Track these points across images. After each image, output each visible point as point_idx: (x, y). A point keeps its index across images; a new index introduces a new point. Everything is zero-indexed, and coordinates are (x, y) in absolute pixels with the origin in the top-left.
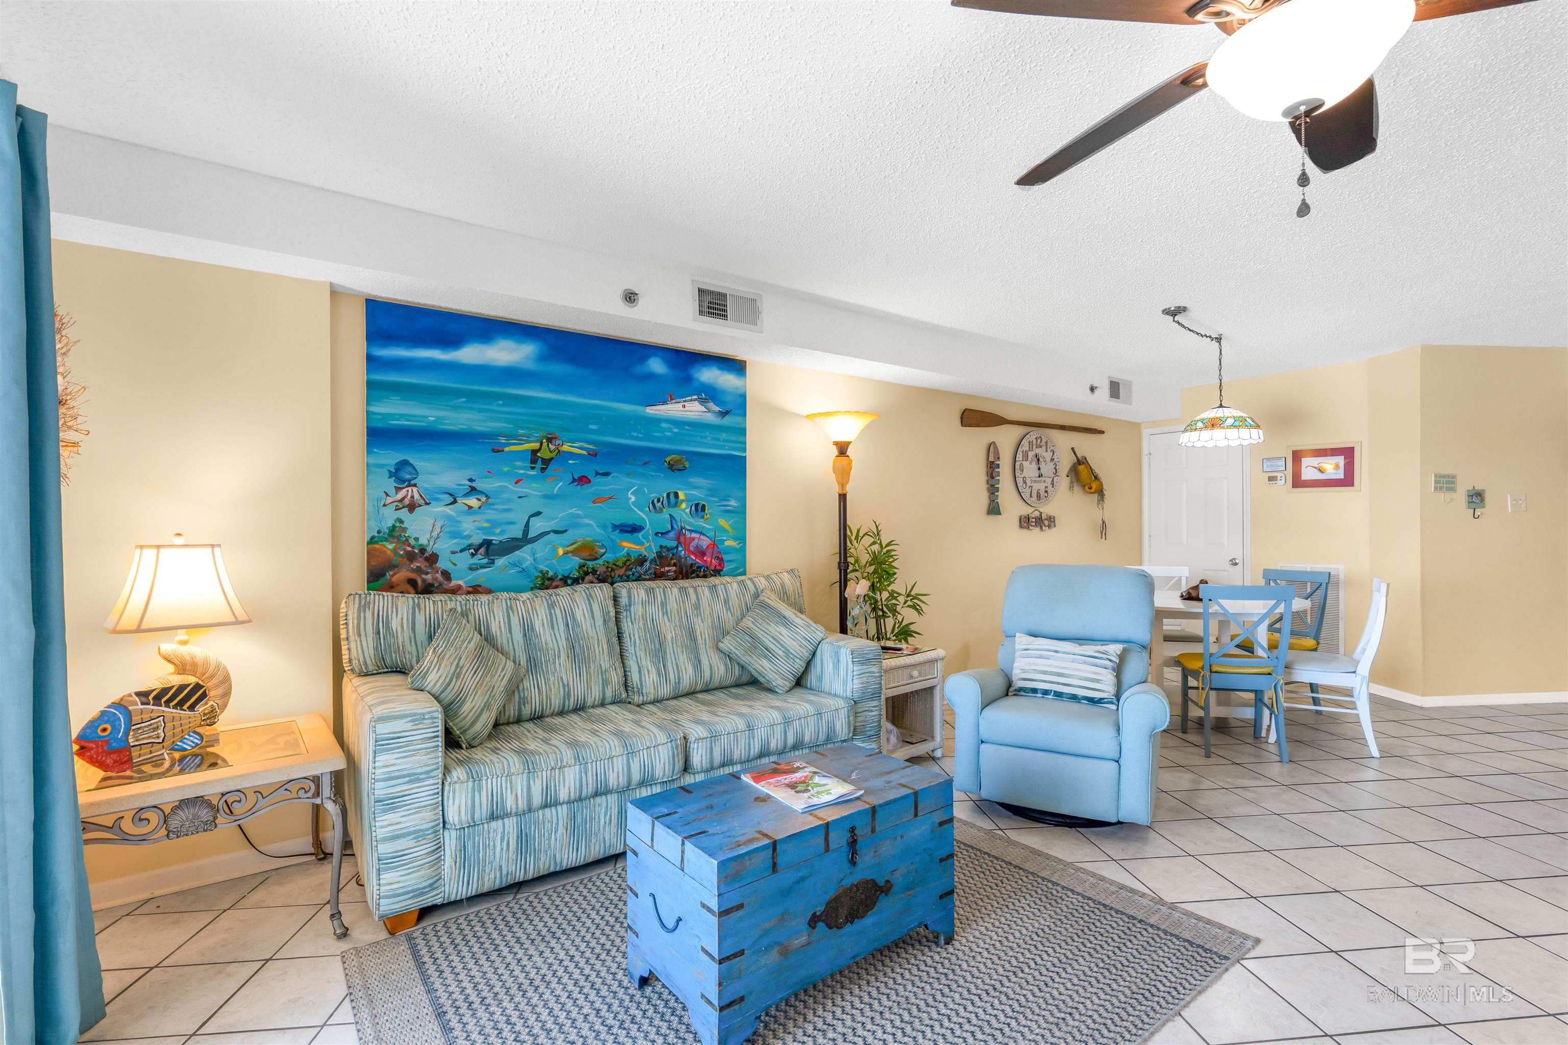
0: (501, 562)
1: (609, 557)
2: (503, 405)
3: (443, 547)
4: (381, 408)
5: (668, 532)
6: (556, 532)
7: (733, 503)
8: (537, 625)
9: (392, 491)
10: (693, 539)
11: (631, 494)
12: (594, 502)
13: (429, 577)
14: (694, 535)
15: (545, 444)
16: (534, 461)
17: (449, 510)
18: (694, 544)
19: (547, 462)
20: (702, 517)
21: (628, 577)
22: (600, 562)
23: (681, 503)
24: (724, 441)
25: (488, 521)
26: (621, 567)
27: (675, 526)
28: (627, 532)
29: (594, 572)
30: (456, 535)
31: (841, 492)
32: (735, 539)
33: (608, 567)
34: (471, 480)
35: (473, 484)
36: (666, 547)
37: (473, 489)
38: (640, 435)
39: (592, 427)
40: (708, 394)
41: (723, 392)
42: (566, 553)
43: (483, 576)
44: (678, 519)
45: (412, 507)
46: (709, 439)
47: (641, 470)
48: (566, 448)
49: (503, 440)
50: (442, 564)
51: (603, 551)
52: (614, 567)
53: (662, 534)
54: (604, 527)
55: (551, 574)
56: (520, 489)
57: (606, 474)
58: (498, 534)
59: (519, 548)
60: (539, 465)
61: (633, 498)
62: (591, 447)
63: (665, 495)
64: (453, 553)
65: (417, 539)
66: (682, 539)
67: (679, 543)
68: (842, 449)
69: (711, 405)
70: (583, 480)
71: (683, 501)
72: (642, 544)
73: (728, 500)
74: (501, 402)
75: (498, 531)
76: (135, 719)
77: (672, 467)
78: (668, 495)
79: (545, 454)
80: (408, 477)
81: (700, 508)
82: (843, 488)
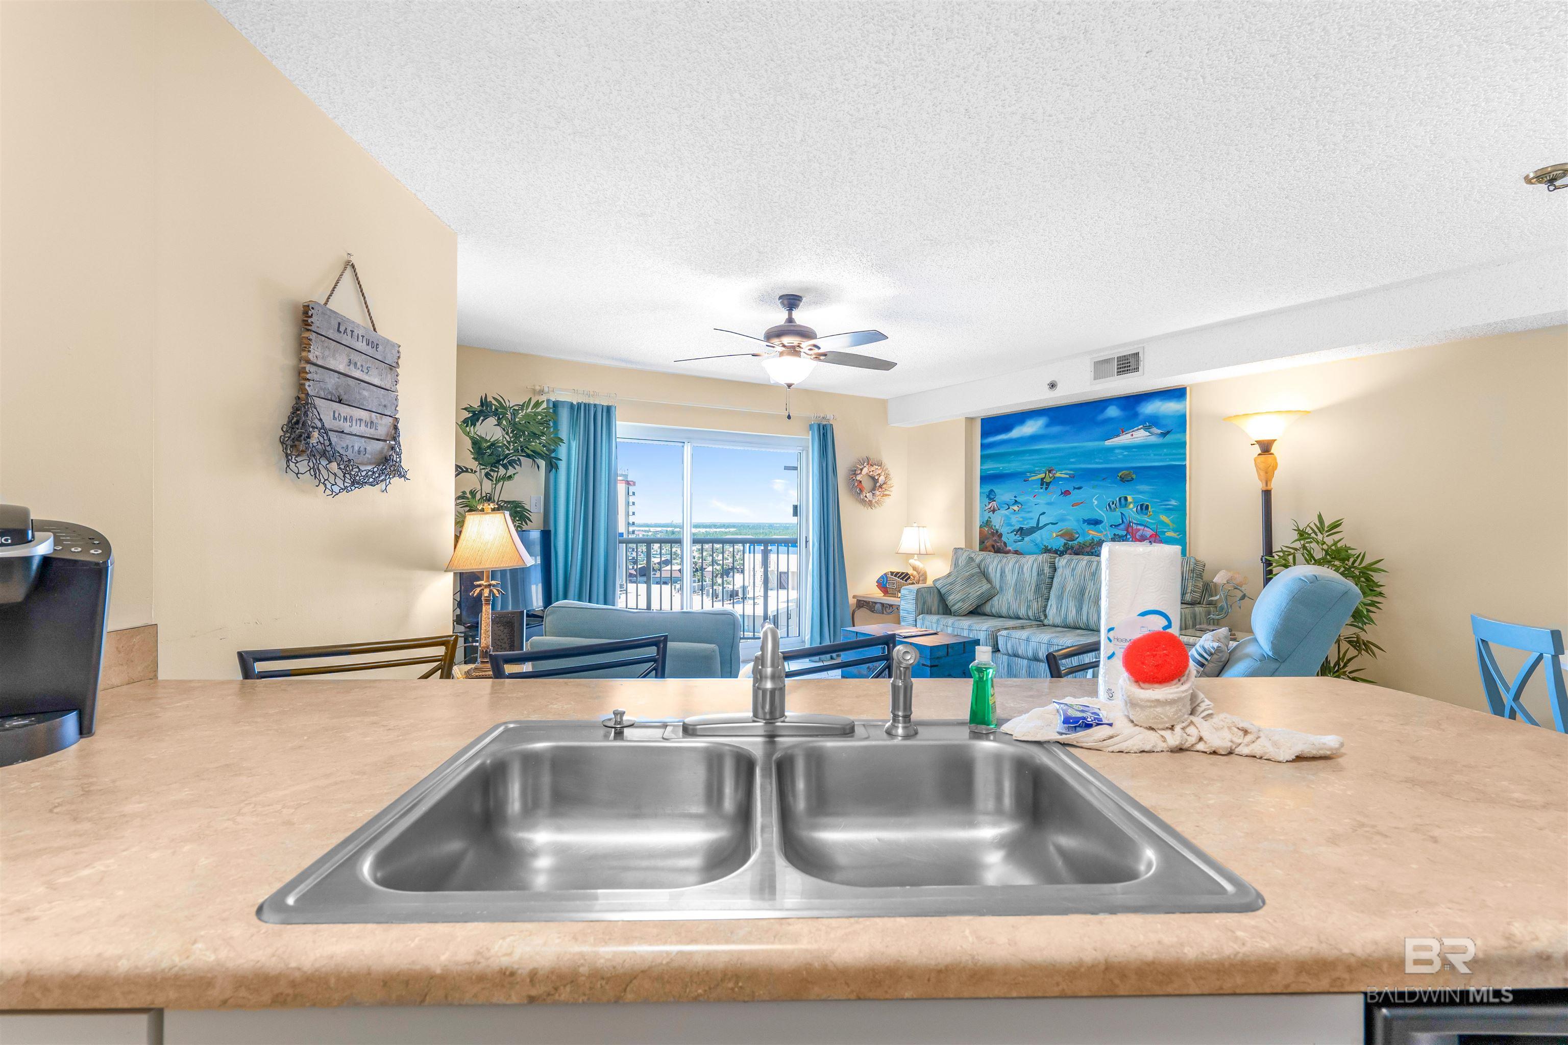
0: (1027, 539)
1: (1081, 540)
2: (1029, 456)
3: (1004, 530)
4: (986, 467)
5: (1120, 524)
6: (1052, 524)
7: (1173, 502)
8: (1007, 570)
9: (987, 504)
10: (1139, 530)
11: (1095, 499)
12: (1073, 506)
13: (998, 544)
14: (1139, 527)
15: (1047, 474)
16: (1042, 484)
17: (1006, 512)
18: (1139, 533)
20: (1147, 514)
21: (1092, 553)
22: (1076, 542)
23: (1130, 504)
24: (1166, 455)
25: (1022, 517)
26: (1088, 547)
27: (1125, 520)
28: (1092, 524)
29: (1072, 548)
30: (1010, 525)
31: (1265, 489)
32: (1174, 531)
33: (1080, 546)
34: (1015, 497)
35: (1016, 499)
36: (1118, 535)
37: (1016, 501)
38: (1101, 461)
39: (1072, 460)
40: (1152, 422)
41: (1166, 417)
42: (1057, 536)
43: (1019, 546)
44: (1127, 515)
45: (994, 511)
46: (1152, 455)
47: (1101, 483)
48: (1058, 475)
49: (1028, 474)
50: (1004, 539)
51: (1078, 536)
52: (1084, 546)
53: (1115, 526)
54: (1078, 521)
55: (1049, 547)
56: (1036, 500)
57: (1080, 488)
58: (1026, 524)
59: (1035, 532)
60: (1045, 486)
61: (1096, 502)
62: (1072, 472)
63: (1118, 499)
64: (1008, 533)
65: (995, 526)
66: (1130, 530)
67: (1128, 532)
68: (1266, 448)
69: (1155, 430)
70: (1066, 493)
71: (1131, 503)
72: (1101, 532)
73: (1170, 501)
74: (1028, 455)
75: (1025, 523)
76: (889, 579)
77: (1123, 480)
78: (1120, 499)
79: (1047, 480)
80: (993, 497)
81: (1144, 507)
82: (1267, 485)
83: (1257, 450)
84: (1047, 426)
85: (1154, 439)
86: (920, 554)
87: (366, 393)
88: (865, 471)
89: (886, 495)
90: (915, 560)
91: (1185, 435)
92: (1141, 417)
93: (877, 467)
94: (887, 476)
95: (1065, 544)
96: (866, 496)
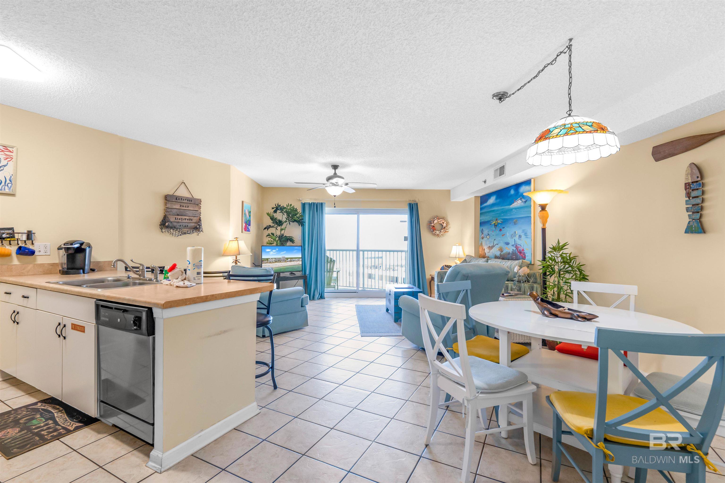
19: (496, 226)
31: (543, 228)
68: (544, 208)
82: (544, 225)
83: (540, 209)
84: (496, 199)
85: (523, 204)
86: (459, 258)
87: (187, 212)
88: (436, 222)
89: (447, 232)
90: (457, 260)
91: (531, 202)
92: (520, 194)
93: (442, 220)
94: (447, 224)
95: (500, 254)
96: (436, 233)
